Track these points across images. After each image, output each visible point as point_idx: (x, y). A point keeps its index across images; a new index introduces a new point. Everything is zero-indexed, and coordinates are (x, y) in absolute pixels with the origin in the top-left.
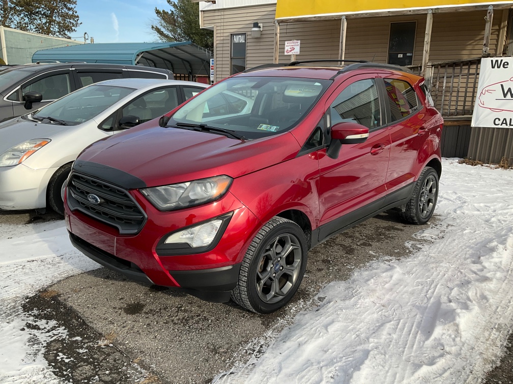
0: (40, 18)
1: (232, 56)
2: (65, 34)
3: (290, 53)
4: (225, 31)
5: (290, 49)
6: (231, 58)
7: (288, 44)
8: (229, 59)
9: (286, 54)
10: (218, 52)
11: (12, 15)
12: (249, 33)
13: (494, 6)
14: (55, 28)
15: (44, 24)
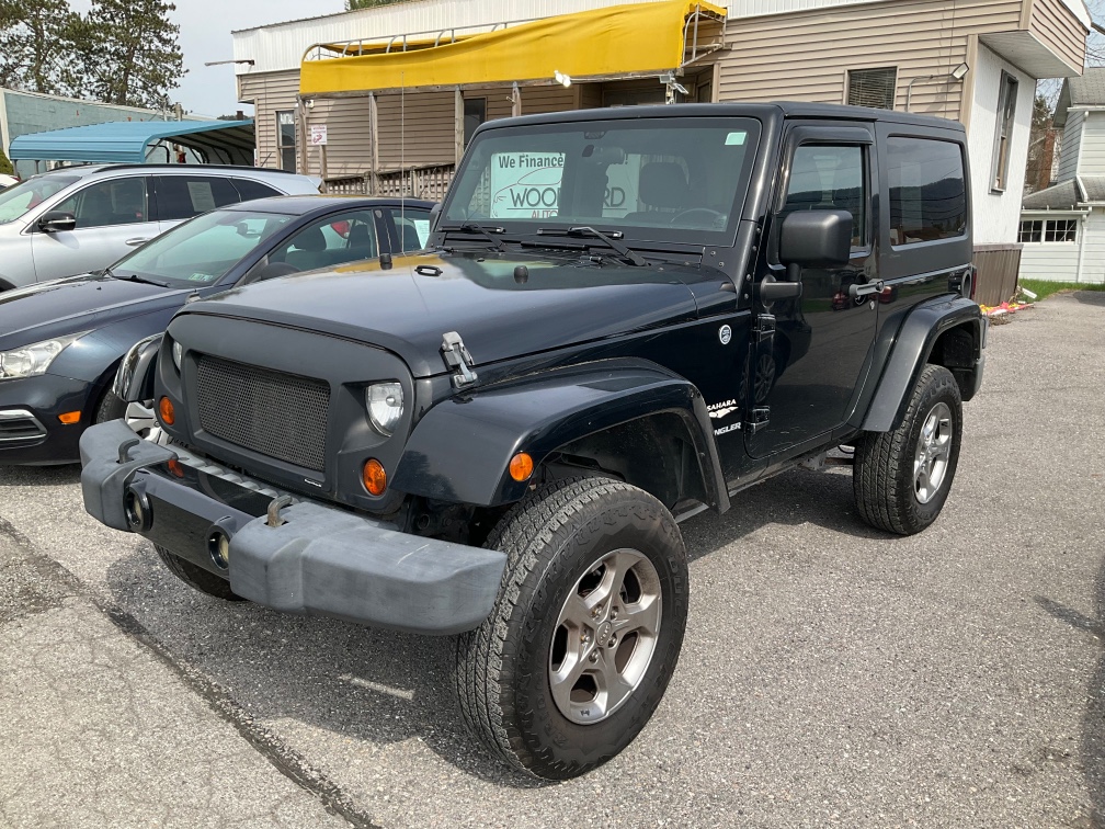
1: (280, 145)
3: (318, 143)
4: (269, 107)
5: (316, 137)
6: (279, 148)
7: (315, 130)
8: (275, 149)
9: (313, 143)
10: (261, 139)
13: (519, 82)
14: (135, 81)
15: (115, 73)
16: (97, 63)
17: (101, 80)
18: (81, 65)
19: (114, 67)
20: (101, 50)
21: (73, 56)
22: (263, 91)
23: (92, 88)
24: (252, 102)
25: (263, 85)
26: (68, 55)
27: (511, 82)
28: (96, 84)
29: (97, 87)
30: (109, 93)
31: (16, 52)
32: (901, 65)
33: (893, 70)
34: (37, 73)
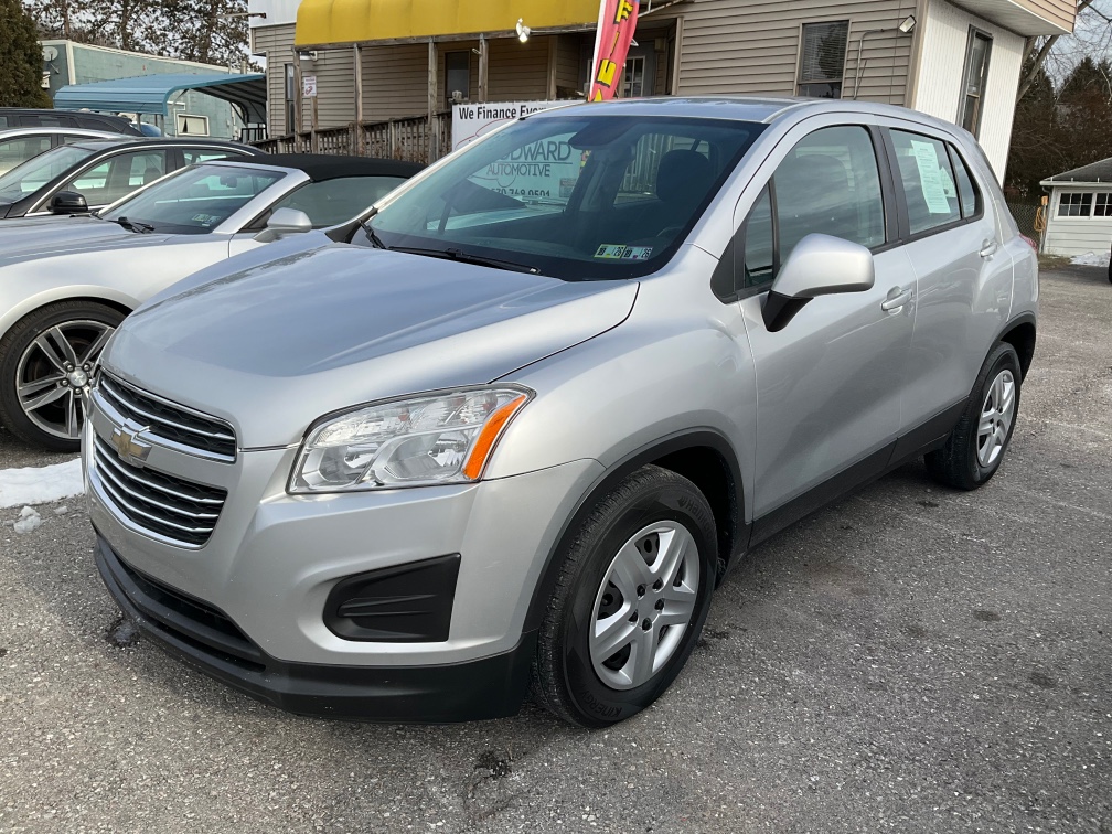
0: (191, 18)
1: (288, 97)
3: (309, 96)
4: (278, 59)
5: (309, 89)
6: (287, 101)
7: (307, 82)
8: (284, 102)
9: (306, 95)
10: (272, 92)
11: (136, 12)
13: (485, 34)
14: (217, 39)
15: (198, 30)
16: (182, 21)
17: (184, 37)
18: (167, 22)
19: (198, 25)
20: (185, 8)
21: (158, 13)
22: (273, 44)
23: (177, 44)
24: (263, 55)
25: (273, 38)
26: (154, 11)
27: (478, 34)
28: (180, 41)
29: (182, 44)
30: (192, 51)
31: (102, 8)
32: (853, 19)
33: (844, 24)
34: (124, 28)
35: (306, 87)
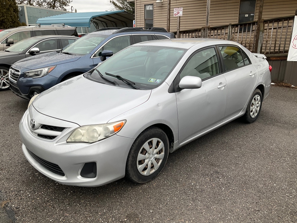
1: (146, 18)
2: (63, 7)
3: (177, 16)
4: (141, 3)
5: (176, 13)
6: (145, 20)
7: (176, 10)
8: (144, 20)
9: (174, 16)
10: (137, 16)
12: (155, 4)
15: (51, 2)
17: (48, 4)
35: (175, 13)
